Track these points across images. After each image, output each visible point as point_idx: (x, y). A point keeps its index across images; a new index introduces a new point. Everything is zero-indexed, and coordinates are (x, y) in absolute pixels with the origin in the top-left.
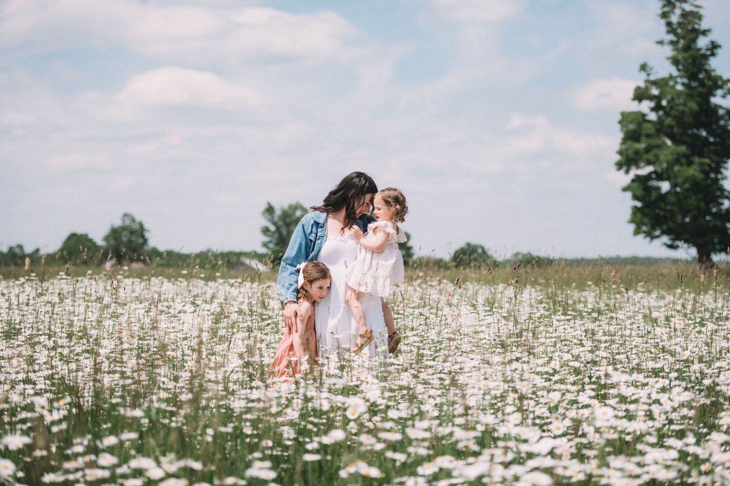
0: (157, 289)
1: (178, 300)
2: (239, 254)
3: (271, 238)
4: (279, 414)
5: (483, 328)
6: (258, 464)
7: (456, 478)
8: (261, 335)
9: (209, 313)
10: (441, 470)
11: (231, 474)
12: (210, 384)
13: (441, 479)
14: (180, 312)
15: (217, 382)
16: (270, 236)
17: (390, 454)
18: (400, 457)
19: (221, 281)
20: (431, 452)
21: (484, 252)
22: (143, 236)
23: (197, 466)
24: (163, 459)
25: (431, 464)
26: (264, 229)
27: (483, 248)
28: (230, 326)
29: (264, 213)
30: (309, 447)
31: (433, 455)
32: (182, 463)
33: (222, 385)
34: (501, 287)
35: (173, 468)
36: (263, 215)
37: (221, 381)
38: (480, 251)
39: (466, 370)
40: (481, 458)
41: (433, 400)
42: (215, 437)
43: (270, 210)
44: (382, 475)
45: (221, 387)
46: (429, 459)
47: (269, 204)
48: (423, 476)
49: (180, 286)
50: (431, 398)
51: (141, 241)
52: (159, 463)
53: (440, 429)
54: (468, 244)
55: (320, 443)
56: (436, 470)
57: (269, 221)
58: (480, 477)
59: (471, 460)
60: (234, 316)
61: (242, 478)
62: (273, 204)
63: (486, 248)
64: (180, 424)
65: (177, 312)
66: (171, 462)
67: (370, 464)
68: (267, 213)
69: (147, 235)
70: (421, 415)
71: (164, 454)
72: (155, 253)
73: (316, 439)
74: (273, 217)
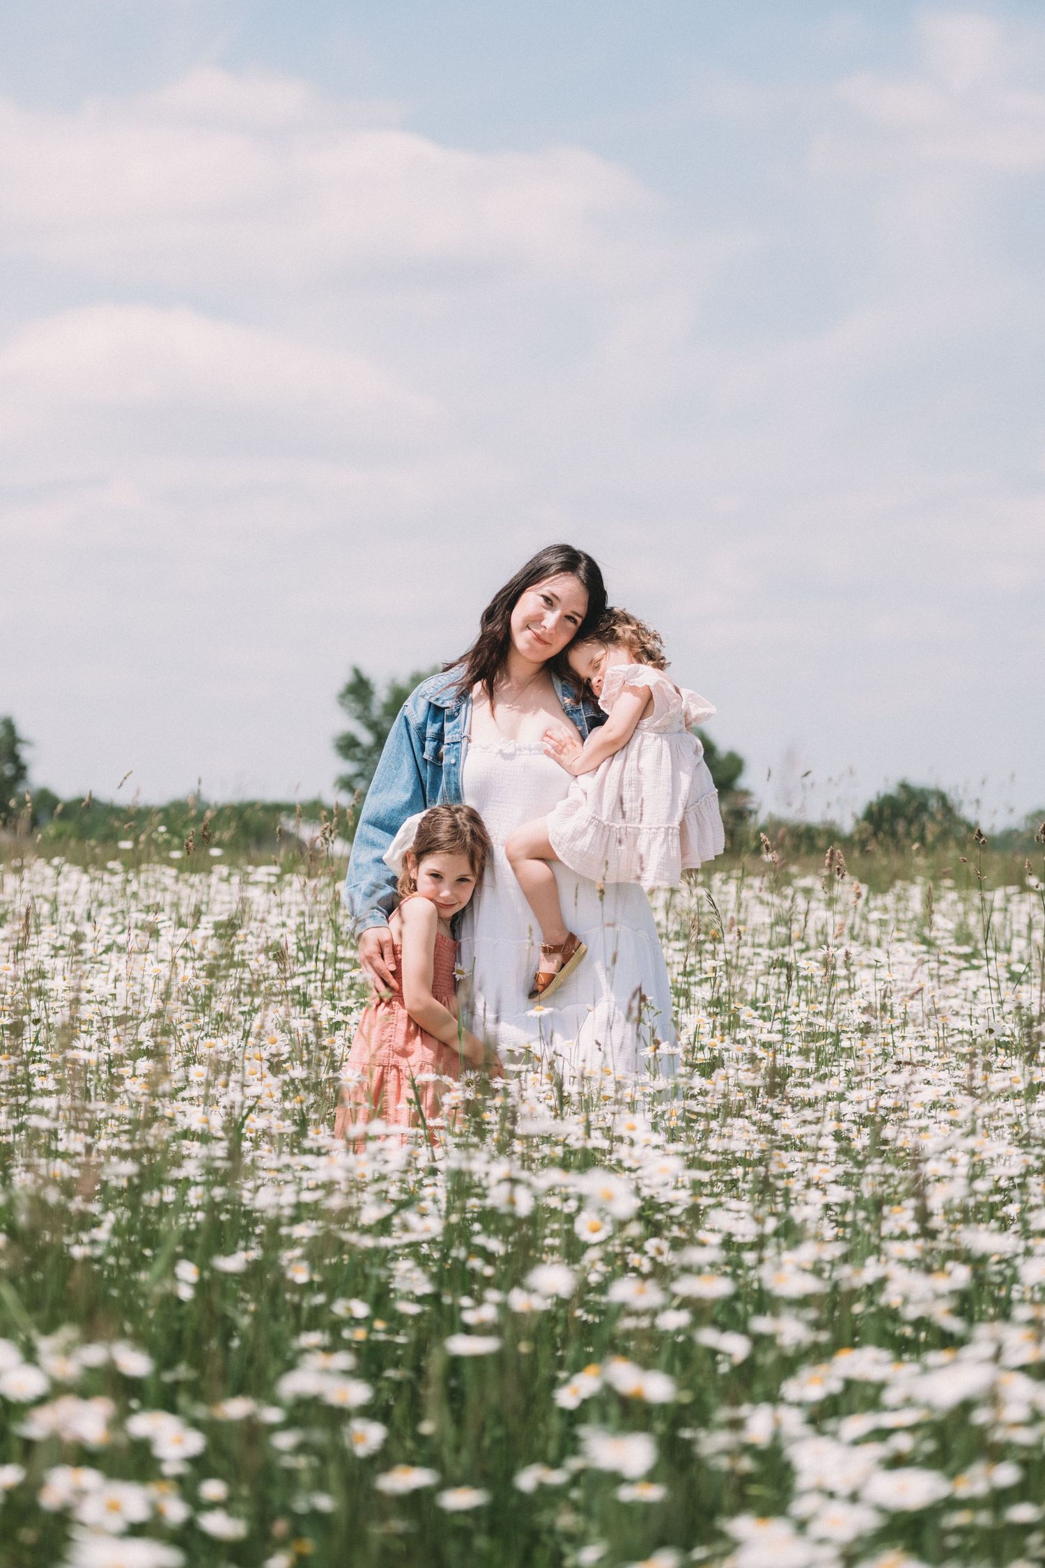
0: (47, 890)
1: (104, 919)
2: (277, 809)
3: (363, 765)
4: (384, 1226)
5: (956, 1003)
6: (316, 1361)
7: (895, 1409)
8: (332, 1014)
9: (189, 954)
10: (849, 1384)
11: (240, 1389)
12: (186, 1143)
13: (851, 1412)
14: (108, 949)
15: (205, 1138)
16: (360, 760)
17: (708, 1337)
18: (736, 1346)
19: (223, 870)
20: (824, 1337)
21: (948, 809)
22: (14, 758)
23: (135, 1363)
24: (45, 1345)
25: (822, 1369)
26: (343, 743)
27: (942, 798)
28: (244, 987)
29: (342, 696)
30: (470, 1317)
31: (826, 1345)
32: (94, 1355)
33: (225, 1144)
34: (997, 896)
35: (69, 1369)
36: (342, 704)
37: (221, 1134)
38: (933, 804)
39: (915, 1109)
40: (968, 1352)
41: (820, 1193)
42: (201, 1287)
43: (359, 689)
44: (686, 1397)
45: (220, 1150)
46: (818, 1354)
47: (357, 672)
48: (800, 1404)
49: (109, 884)
50: (813, 1189)
51: (8, 770)
52: (30, 1354)
53: (846, 1271)
54: (904, 787)
55: (503, 1307)
56: (836, 1386)
57: (359, 718)
58: (967, 1406)
59: (934, 1358)
60: (258, 963)
61: (275, 1402)
62: (367, 673)
63: (953, 798)
64: (98, 1252)
65: (101, 950)
66: (67, 1352)
67: (646, 1364)
68: (351, 697)
69: (26, 754)
70: (790, 1233)
71: (49, 1328)
72: (46, 800)
73: (493, 1295)
74: (367, 708)
